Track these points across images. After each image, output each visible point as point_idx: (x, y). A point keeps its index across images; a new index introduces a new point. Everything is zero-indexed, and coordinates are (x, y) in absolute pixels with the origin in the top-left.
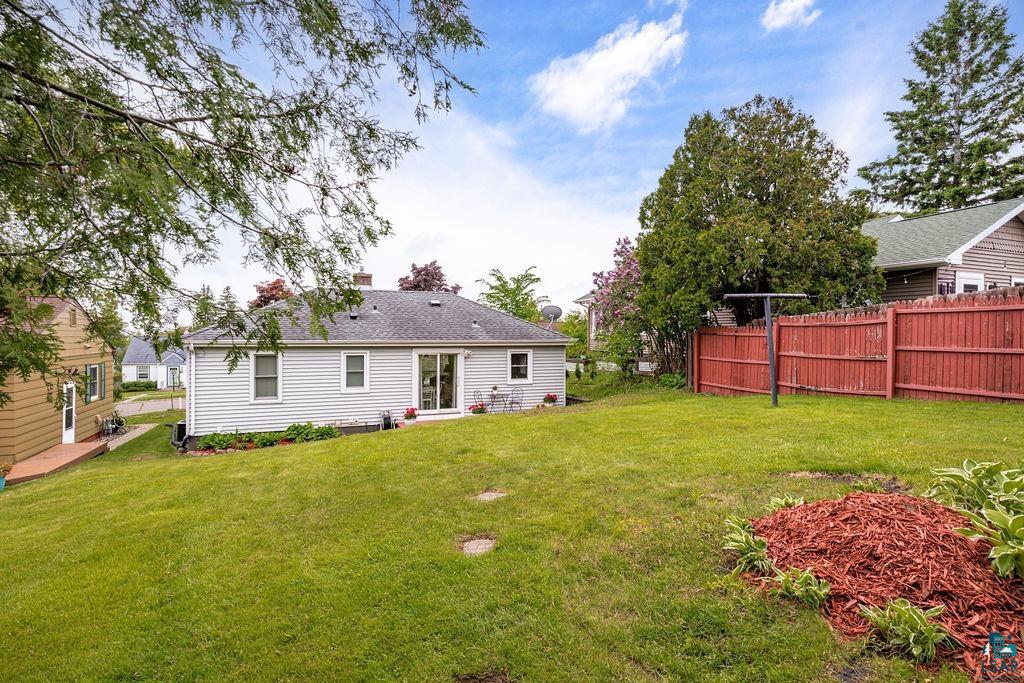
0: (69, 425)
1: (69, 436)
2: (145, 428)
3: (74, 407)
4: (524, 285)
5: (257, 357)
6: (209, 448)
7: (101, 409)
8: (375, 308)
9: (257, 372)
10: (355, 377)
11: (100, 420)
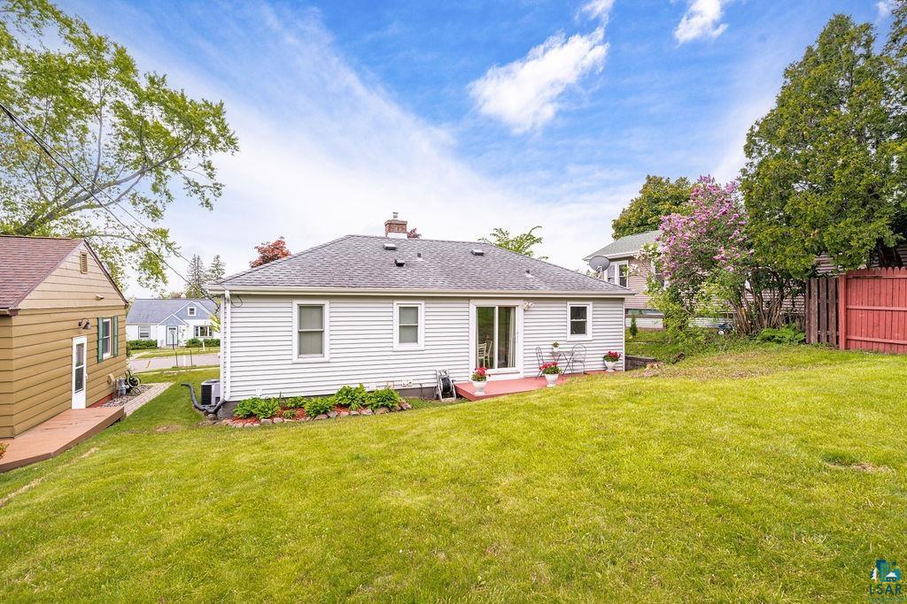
0: (79, 386)
1: (79, 400)
2: (159, 389)
3: (85, 365)
4: (526, 244)
5: (301, 307)
6: (250, 416)
7: (113, 367)
8: (419, 255)
9: (300, 326)
10: (409, 331)
11: (113, 380)
